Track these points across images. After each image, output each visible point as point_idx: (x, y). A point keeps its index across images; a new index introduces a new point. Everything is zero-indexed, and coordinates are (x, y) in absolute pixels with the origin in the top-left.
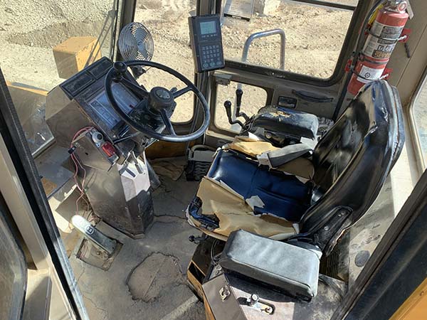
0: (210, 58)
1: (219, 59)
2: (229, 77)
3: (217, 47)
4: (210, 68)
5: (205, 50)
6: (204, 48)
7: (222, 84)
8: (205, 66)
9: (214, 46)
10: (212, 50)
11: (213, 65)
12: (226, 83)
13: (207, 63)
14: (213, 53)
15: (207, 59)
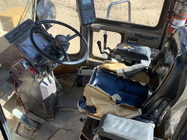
0: (88, 18)
1: (93, 18)
2: (99, 28)
3: (92, 11)
4: (88, 23)
5: (85, 13)
7: (96, 31)
8: (86, 22)
9: (90, 11)
10: (89, 13)
11: (90, 21)
12: (98, 30)
13: (86, 20)
14: (90, 15)
15: (86, 18)
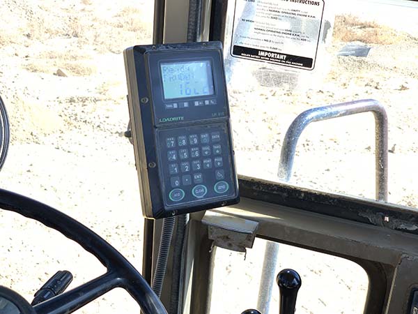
0: (192, 172)
1: (220, 175)
2: (250, 228)
3: (216, 137)
4: (192, 203)
5: (177, 148)
6: (171, 142)
7: (230, 247)
8: (176, 198)
9: (205, 136)
11: (200, 193)
12: (240, 243)
13: (181, 186)
14: (202, 158)
15: (181, 174)
